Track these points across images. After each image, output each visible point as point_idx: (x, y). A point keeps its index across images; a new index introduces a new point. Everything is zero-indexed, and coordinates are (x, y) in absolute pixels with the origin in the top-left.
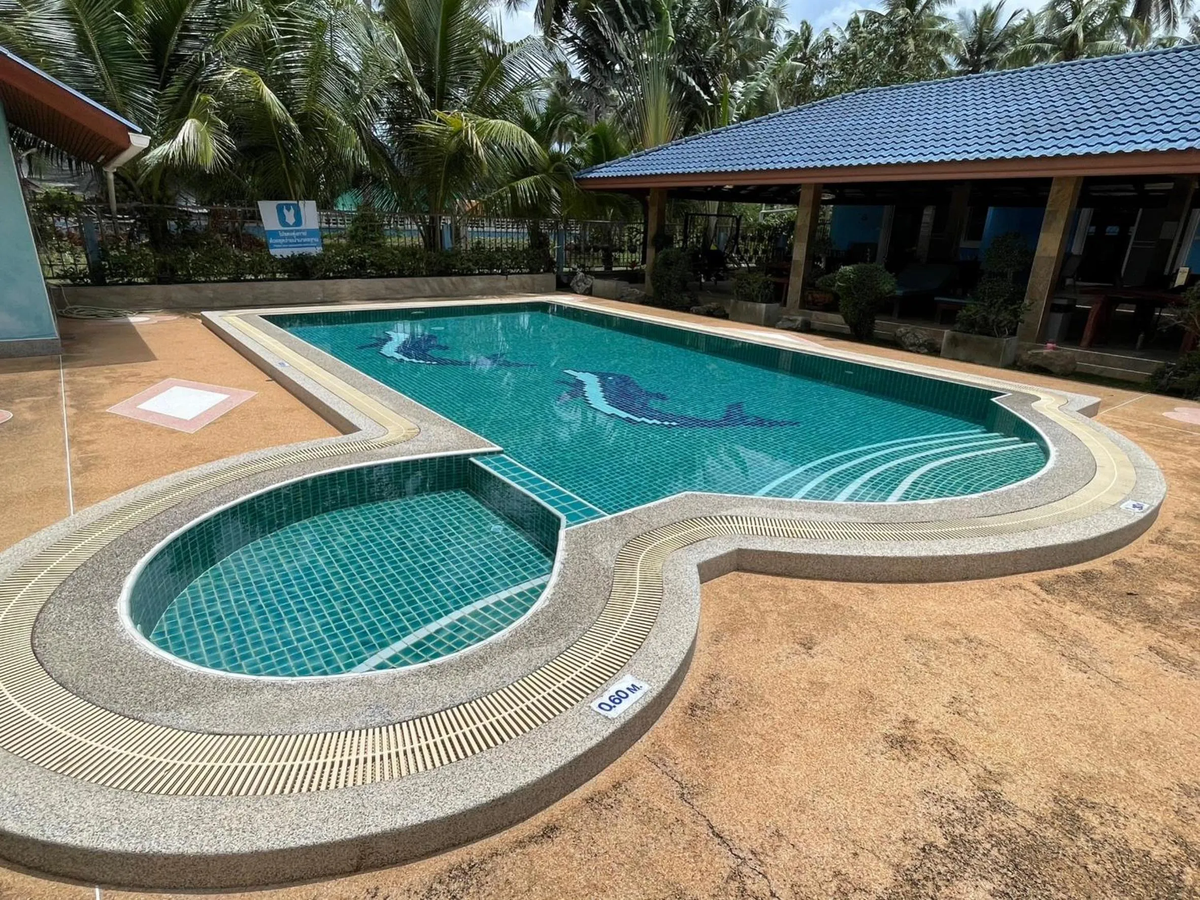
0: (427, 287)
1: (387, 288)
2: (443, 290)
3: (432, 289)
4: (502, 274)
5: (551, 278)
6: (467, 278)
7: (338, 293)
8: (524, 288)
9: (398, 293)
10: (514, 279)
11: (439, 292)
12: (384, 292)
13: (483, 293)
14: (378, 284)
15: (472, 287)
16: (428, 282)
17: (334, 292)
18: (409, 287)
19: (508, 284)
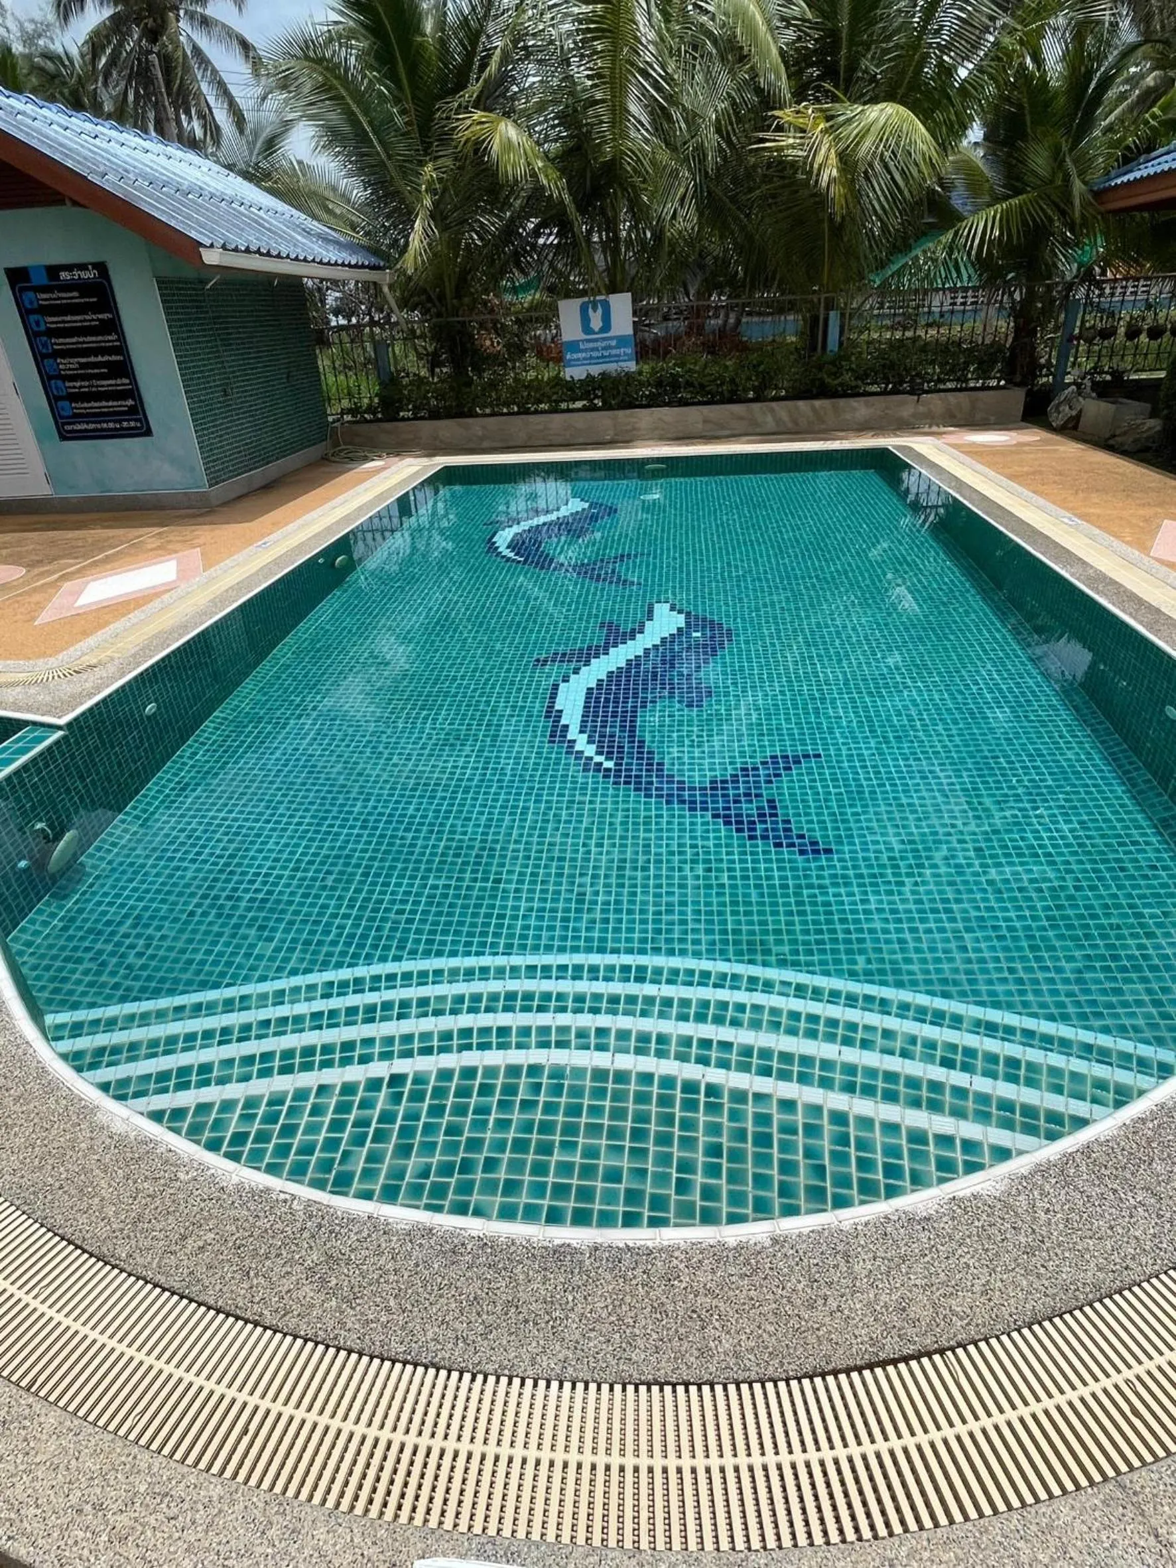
0: (769, 419)
1: (706, 421)
2: (796, 423)
3: (778, 421)
4: (911, 393)
5: (1018, 396)
6: (842, 402)
7: (634, 429)
8: (952, 416)
9: (723, 428)
10: (934, 402)
11: (790, 425)
12: (700, 426)
13: (863, 428)
14: (694, 415)
15: (848, 416)
16: (772, 410)
18: (741, 418)
19: (921, 409)
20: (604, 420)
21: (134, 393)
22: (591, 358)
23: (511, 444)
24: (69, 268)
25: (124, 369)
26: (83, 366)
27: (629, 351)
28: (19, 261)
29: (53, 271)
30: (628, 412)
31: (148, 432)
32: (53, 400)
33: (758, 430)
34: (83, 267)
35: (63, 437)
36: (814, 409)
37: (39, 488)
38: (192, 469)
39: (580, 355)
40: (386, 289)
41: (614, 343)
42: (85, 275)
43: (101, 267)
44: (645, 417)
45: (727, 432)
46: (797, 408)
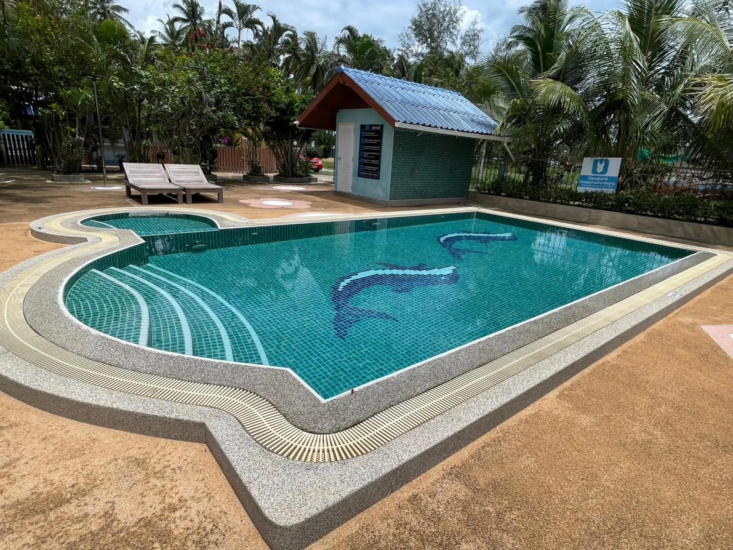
0: (680, 229)
1: (639, 223)
14: (633, 219)
17: (596, 218)
20: (584, 212)
21: (378, 166)
22: (593, 184)
23: (537, 214)
24: (374, 126)
25: (378, 158)
26: (370, 155)
27: (613, 184)
28: (364, 123)
29: (371, 126)
30: (597, 211)
31: (379, 179)
32: (360, 164)
33: (671, 234)
34: (377, 126)
35: (359, 176)
36: (712, 231)
37: (350, 191)
38: (386, 192)
39: (588, 182)
40: (505, 144)
41: (606, 179)
42: (378, 128)
43: (382, 126)
44: (606, 215)
45: (652, 232)
46: (700, 228)
